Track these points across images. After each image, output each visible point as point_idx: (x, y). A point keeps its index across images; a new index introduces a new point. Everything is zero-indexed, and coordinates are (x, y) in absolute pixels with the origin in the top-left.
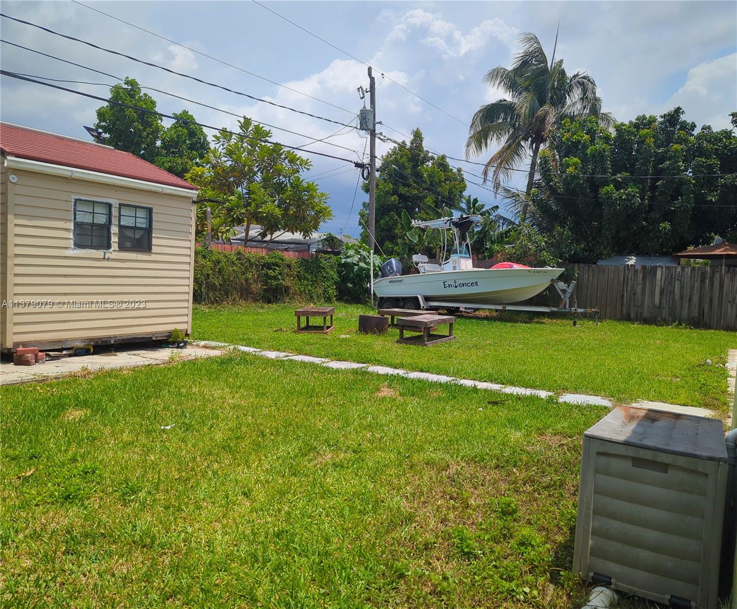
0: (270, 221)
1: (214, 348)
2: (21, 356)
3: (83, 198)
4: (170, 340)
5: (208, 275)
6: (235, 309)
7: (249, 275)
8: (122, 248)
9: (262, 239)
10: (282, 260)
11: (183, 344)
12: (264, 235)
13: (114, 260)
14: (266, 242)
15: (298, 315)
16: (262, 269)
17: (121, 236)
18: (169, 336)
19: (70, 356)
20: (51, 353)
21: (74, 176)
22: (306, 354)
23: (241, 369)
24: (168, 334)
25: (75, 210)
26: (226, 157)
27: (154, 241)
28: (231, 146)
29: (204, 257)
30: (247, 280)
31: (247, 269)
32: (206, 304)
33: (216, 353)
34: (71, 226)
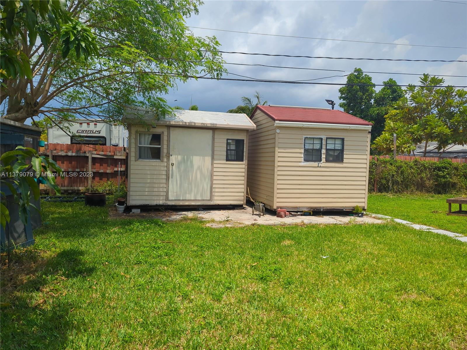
0: (441, 138)
1: (379, 219)
2: (279, 213)
3: (308, 137)
4: (354, 211)
5: (393, 175)
6: (412, 197)
7: (424, 175)
8: (327, 161)
9: (439, 151)
10: (450, 165)
11: (361, 215)
12: (439, 148)
13: (323, 167)
14: (441, 152)
15: (450, 202)
16: (434, 171)
17: (327, 154)
18: (354, 210)
19: (302, 215)
20: (292, 213)
21: (304, 127)
22: (445, 229)
23: (390, 234)
24: (352, 208)
25: (305, 143)
26: (411, 102)
27: (345, 156)
28: (414, 94)
29: (391, 164)
30: (422, 178)
31: (422, 171)
32: (392, 193)
33: (379, 222)
34: (303, 151)
